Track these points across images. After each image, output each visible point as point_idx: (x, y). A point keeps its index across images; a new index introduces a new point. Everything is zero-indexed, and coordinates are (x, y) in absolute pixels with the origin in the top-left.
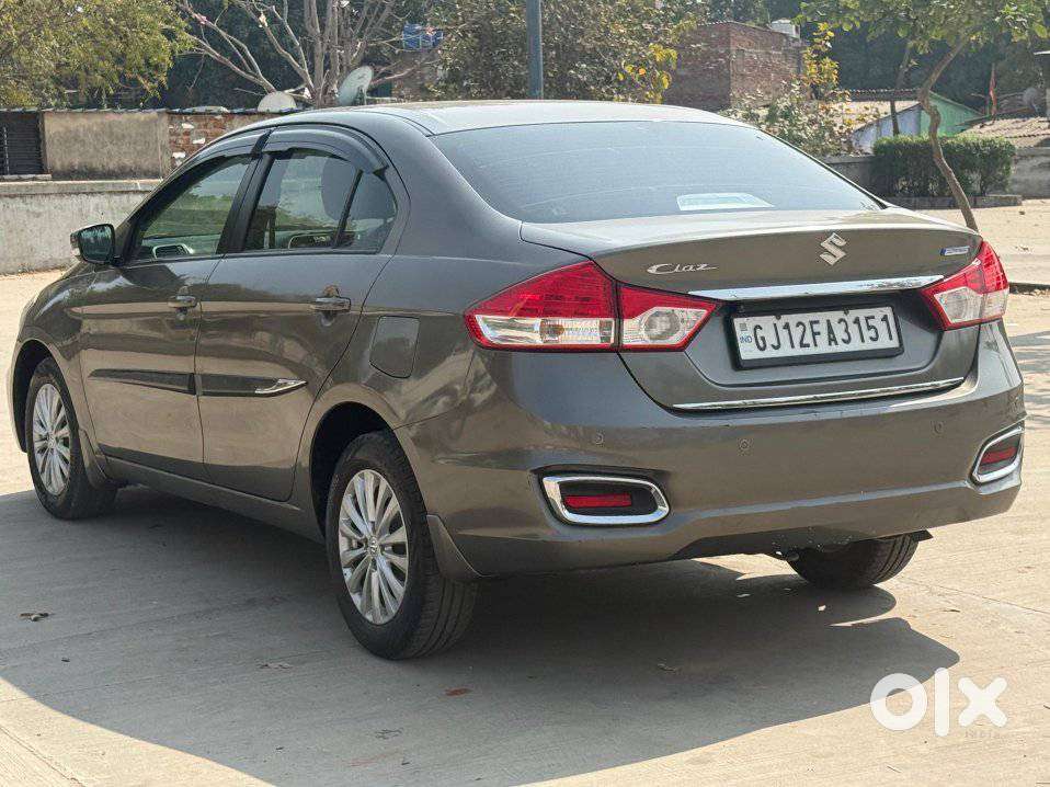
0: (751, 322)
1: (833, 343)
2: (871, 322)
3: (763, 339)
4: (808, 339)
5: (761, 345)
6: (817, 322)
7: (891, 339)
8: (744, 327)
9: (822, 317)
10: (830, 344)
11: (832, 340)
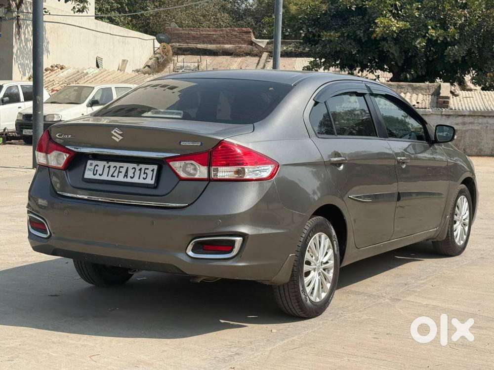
0: (95, 163)
1: (125, 177)
2: (146, 171)
3: (97, 170)
4: (116, 174)
5: (95, 173)
6: (123, 167)
7: (152, 180)
8: (91, 164)
9: (125, 165)
10: (124, 178)
11: (126, 176)
